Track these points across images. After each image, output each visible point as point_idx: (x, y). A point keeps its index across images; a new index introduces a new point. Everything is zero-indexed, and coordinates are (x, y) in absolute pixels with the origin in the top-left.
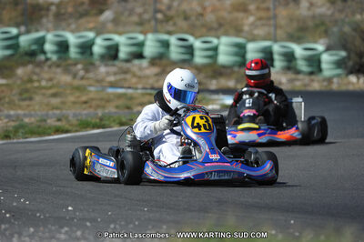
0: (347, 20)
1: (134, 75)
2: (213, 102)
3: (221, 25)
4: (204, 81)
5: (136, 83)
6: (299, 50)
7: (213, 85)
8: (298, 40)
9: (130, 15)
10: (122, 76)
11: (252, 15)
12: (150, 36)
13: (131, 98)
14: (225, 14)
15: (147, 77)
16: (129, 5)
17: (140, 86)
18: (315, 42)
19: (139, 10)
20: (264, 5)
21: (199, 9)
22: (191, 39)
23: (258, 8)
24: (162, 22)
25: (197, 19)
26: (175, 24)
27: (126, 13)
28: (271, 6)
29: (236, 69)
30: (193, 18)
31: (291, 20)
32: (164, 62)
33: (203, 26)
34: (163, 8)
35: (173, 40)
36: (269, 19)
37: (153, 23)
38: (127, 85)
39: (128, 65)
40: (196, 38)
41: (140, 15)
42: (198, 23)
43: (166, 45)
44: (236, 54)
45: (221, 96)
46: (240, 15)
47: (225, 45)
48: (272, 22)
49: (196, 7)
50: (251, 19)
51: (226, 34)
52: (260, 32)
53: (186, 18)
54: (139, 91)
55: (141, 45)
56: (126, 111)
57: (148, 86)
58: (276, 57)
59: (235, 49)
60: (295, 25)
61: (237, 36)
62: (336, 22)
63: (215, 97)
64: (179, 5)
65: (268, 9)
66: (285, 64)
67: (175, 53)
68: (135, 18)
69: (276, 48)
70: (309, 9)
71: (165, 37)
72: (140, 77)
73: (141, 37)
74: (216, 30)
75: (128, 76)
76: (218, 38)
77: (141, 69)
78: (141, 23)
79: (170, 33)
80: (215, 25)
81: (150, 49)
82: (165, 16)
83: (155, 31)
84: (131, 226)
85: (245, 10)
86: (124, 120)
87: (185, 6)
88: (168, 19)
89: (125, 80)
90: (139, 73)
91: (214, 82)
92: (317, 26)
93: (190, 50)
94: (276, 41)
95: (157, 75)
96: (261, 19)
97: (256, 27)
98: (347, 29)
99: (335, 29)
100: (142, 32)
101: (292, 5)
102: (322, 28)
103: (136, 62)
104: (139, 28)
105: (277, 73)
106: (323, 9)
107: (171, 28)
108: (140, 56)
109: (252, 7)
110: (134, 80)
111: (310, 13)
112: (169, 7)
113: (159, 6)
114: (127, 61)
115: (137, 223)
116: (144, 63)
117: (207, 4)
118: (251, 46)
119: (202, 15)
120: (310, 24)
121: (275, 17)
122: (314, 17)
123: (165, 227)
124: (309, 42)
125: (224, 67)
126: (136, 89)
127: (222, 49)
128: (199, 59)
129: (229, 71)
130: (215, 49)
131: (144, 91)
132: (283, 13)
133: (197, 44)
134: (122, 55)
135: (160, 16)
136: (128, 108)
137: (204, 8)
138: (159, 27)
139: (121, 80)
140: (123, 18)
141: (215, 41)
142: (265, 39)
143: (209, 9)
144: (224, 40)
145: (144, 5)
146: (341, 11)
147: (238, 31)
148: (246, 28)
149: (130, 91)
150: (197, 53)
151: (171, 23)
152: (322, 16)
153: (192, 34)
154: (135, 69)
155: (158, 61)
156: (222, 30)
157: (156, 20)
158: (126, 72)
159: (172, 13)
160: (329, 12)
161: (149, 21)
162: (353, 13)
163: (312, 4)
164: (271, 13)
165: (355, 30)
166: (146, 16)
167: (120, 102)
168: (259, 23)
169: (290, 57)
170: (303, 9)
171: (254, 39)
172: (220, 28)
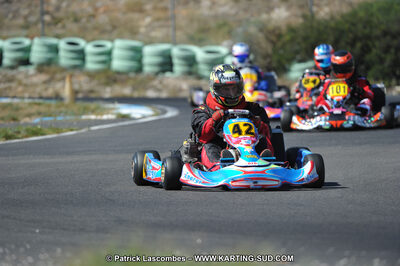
0: (253, 19)
1: (20, 83)
2: (107, 111)
3: (114, 27)
4: (97, 88)
5: (23, 92)
6: (200, 53)
7: (107, 92)
8: (200, 42)
9: (14, 17)
10: (7, 85)
11: (148, 15)
12: (37, 41)
13: (17, 109)
14: (119, 15)
15: (35, 85)
16: (14, 7)
17: (27, 95)
18: (218, 44)
19: (25, 12)
20: (162, 5)
21: (90, 10)
22: (82, 43)
23: (155, 8)
24: (49, 24)
25: (88, 21)
26: (64, 27)
27: (10, 16)
28: (170, 6)
29: (132, 75)
30: (84, 20)
31: (191, 20)
32: (53, 68)
33: (95, 28)
34: (51, 9)
35: (62, 44)
36: (167, 19)
37: (40, 26)
38: (11, 94)
39: (14, 72)
40: (88, 41)
41: (26, 17)
42: (89, 25)
43: (55, 49)
44: (132, 59)
45: (117, 105)
46: (136, 16)
47: (119, 49)
48: (170, 23)
49: (87, 8)
50: (148, 20)
51: (121, 37)
52: (157, 34)
53: (76, 20)
54: (27, 101)
55: (28, 50)
56: (12, 122)
57: (37, 95)
58: (176, 61)
59: (131, 53)
60: (196, 25)
61: (133, 39)
62: (240, 22)
63: (111, 106)
64: (68, 6)
65: (165, 9)
66: (185, 69)
67: (65, 58)
68: (20, 21)
69: (176, 52)
70: (211, 8)
71: (54, 41)
72: (26, 85)
73: (27, 42)
74: (110, 32)
75: (13, 85)
76: (112, 41)
77: (27, 76)
78: (26, 27)
79: (58, 37)
80: (109, 28)
81: (37, 54)
82: (53, 18)
83: (43, 35)
84: (22, 250)
85: (141, 11)
86: (10, 132)
87: (75, 7)
88: (56, 21)
89: (10, 88)
90: (25, 81)
91: (108, 89)
92: (220, 27)
93: (81, 55)
94: (175, 43)
95: (45, 82)
96: (158, 19)
97: (153, 29)
98: (253, 30)
99: (240, 30)
100: (27, 36)
101: (192, 4)
102: (226, 29)
103: (22, 69)
104: (25, 32)
105: (177, 78)
106: (226, 8)
107: (59, 31)
108: (26, 62)
109: (148, 7)
110: (20, 89)
111: (212, 13)
112: (58, 8)
113: (45, 7)
114: (12, 68)
115: (28, 246)
116: (31, 70)
117: (99, 4)
118: (148, 50)
119: (93, 16)
120: (212, 24)
121: (174, 17)
122: (216, 17)
123: (59, 250)
124: (212, 44)
125: (118, 73)
126: (23, 98)
127: (116, 53)
128: (91, 64)
129: (123, 77)
130: (109, 53)
131: (30, 101)
132: (182, 13)
133: (89, 48)
134: (6, 61)
135: (47, 18)
136: (14, 119)
137: (96, 9)
138: (46, 30)
139: (6, 89)
140: (6, 21)
141: (108, 45)
142: (163, 41)
143: (101, 10)
144: (119, 43)
145: (29, 6)
146: (246, 10)
147: (133, 33)
148: (142, 30)
149: (16, 101)
150: (89, 58)
151: (60, 25)
152: (225, 15)
153: (83, 38)
154: (20, 77)
155: (45, 68)
156: (115, 33)
157: (43, 22)
158: (11, 80)
159: (60, 14)
160: (233, 12)
161: (36, 24)
162: (259, 12)
163: (214, 3)
164: (170, 13)
165: (261, 30)
166: (33, 19)
167: (6, 113)
168: (156, 24)
169: (191, 61)
170: (205, 9)
171: (151, 42)
172: (114, 30)
